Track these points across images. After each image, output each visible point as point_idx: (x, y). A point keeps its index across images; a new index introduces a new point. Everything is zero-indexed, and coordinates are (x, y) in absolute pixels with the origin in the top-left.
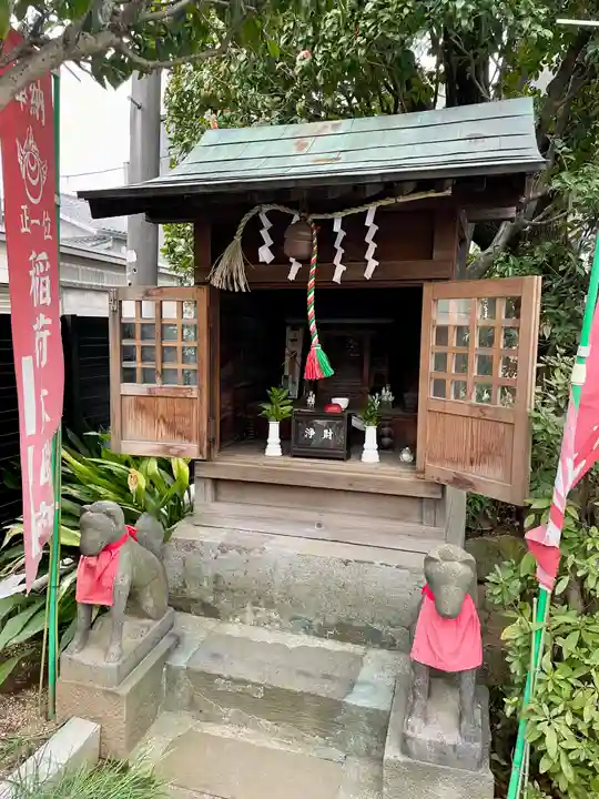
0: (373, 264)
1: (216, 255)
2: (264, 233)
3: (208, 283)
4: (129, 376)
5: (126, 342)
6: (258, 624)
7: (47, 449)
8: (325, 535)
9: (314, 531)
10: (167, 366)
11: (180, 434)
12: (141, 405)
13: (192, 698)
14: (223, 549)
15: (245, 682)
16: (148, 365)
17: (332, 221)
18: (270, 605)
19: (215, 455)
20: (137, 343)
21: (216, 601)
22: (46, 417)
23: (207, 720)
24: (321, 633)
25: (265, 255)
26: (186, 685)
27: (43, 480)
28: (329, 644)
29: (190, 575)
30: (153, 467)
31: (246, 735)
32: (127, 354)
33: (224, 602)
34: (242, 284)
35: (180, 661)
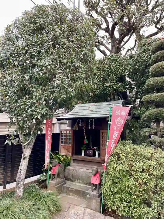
0: (94, 127)
1: (74, 125)
2: (80, 122)
3: (73, 129)
4: (62, 143)
5: (62, 137)
6: (78, 183)
7: (49, 152)
8: (89, 169)
9: (87, 168)
10: (67, 141)
11: (69, 152)
12: (63, 147)
13: (66, 191)
14: (73, 170)
15: (73, 189)
16: (65, 141)
17: (89, 121)
18: (80, 179)
19: (74, 155)
20: (63, 137)
21: (72, 179)
22: (49, 148)
23: (68, 195)
24: (87, 184)
25: (80, 125)
26: (65, 189)
27: (48, 155)
28: (88, 186)
29: (69, 174)
30: (65, 157)
31: (73, 197)
32: (62, 139)
33: (73, 179)
34: (77, 129)
35: (65, 185)
